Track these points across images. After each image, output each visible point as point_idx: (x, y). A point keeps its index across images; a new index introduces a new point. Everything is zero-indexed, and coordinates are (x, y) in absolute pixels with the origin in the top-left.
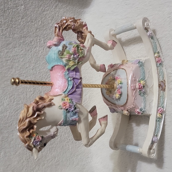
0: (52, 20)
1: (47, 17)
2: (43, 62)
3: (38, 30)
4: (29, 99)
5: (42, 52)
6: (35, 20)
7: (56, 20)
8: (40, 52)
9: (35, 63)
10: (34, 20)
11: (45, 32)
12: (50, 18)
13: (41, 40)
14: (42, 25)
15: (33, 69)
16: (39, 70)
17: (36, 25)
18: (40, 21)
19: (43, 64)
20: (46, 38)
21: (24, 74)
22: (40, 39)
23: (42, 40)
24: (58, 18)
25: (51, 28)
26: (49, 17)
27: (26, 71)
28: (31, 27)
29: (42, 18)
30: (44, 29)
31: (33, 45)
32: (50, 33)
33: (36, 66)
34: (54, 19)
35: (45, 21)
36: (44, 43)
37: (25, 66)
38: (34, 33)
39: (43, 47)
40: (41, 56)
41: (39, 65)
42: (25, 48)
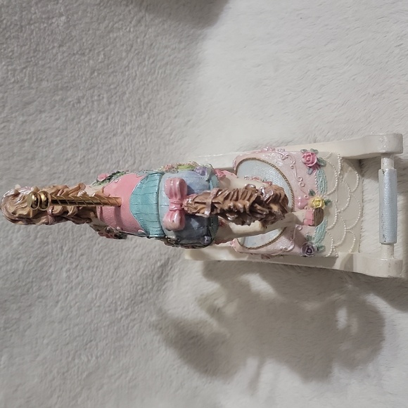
0: (128, 52)
1: (118, 45)
2: (106, 147)
3: (96, 74)
4: (71, 233)
5: (103, 125)
6: (90, 51)
7: (139, 52)
8: (100, 125)
9: (88, 150)
10: (88, 51)
11: (111, 79)
12: (125, 47)
13: (103, 98)
14: (105, 62)
15: (81, 164)
16: (95, 165)
17: (91, 62)
18: (102, 53)
19: (105, 151)
20: (113, 92)
21: (61, 173)
22: (99, 95)
23: (105, 96)
24: (143, 48)
25: (127, 69)
26: (123, 45)
27: (66, 167)
28: (81, 66)
29: (105, 46)
30: (110, 71)
31: (83, 109)
32: (122, 82)
33: (89, 157)
34: (133, 50)
35: (112, 53)
36: (110, 104)
37: (64, 156)
38: (86, 81)
39: (106, 113)
40: (100, 133)
41: (95, 153)
42: (65, 114)
